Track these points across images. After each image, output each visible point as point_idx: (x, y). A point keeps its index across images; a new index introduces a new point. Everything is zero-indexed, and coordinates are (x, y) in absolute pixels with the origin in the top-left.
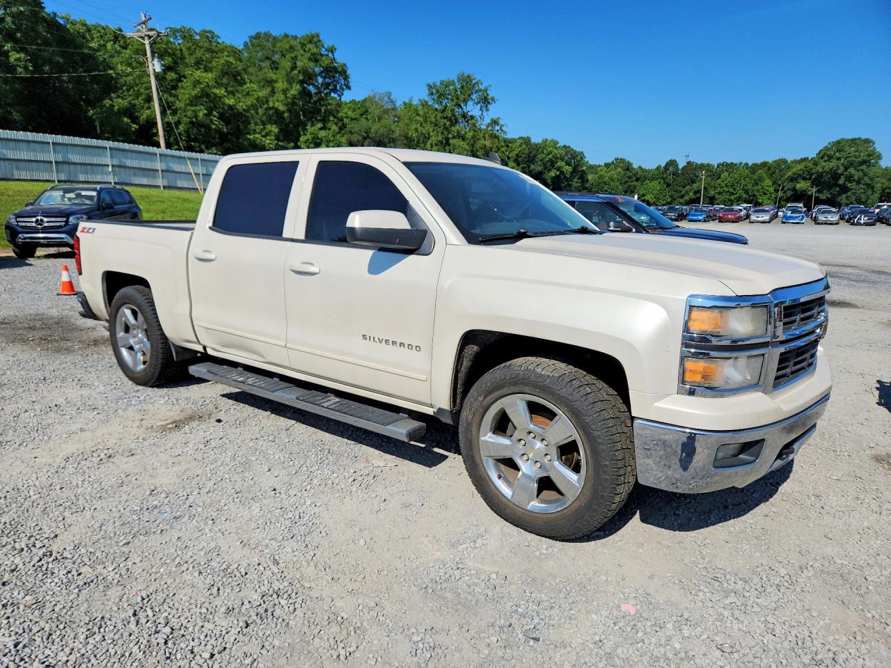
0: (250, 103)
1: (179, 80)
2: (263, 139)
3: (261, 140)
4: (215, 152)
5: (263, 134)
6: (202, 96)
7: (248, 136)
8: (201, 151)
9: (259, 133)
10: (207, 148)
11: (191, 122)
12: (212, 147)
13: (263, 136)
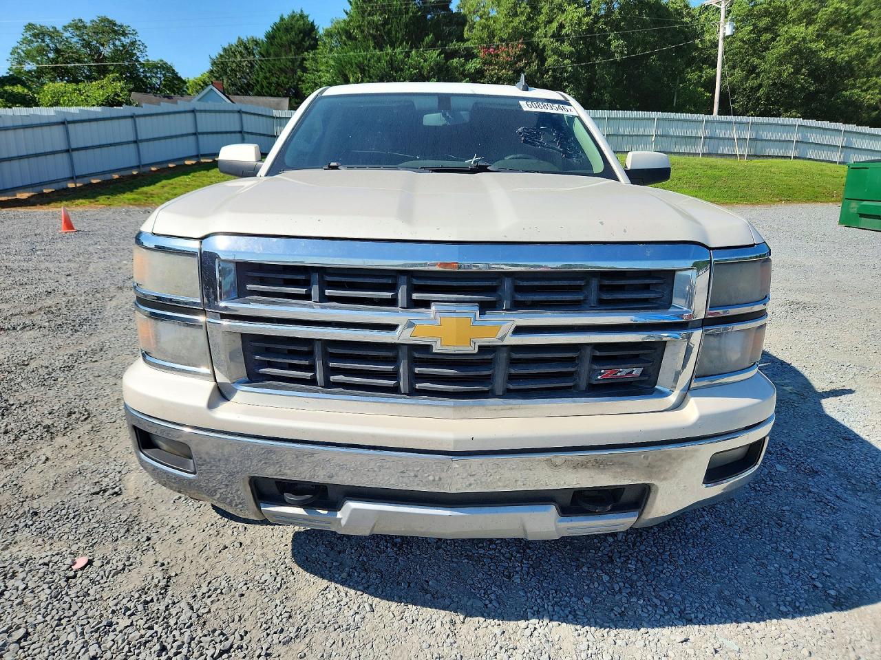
0: (854, 53)
1: (773, 39)
2: (864, 94)
3: (860, 96)
4: (794, 114)
5: (864, 88)
6: (793, 53)
7: (844, 93)
8: (778, 115)
9: (859, 87)
10: (786, 111)
11: (775, 84)
12: (791, 108)
13: (862, 91)
